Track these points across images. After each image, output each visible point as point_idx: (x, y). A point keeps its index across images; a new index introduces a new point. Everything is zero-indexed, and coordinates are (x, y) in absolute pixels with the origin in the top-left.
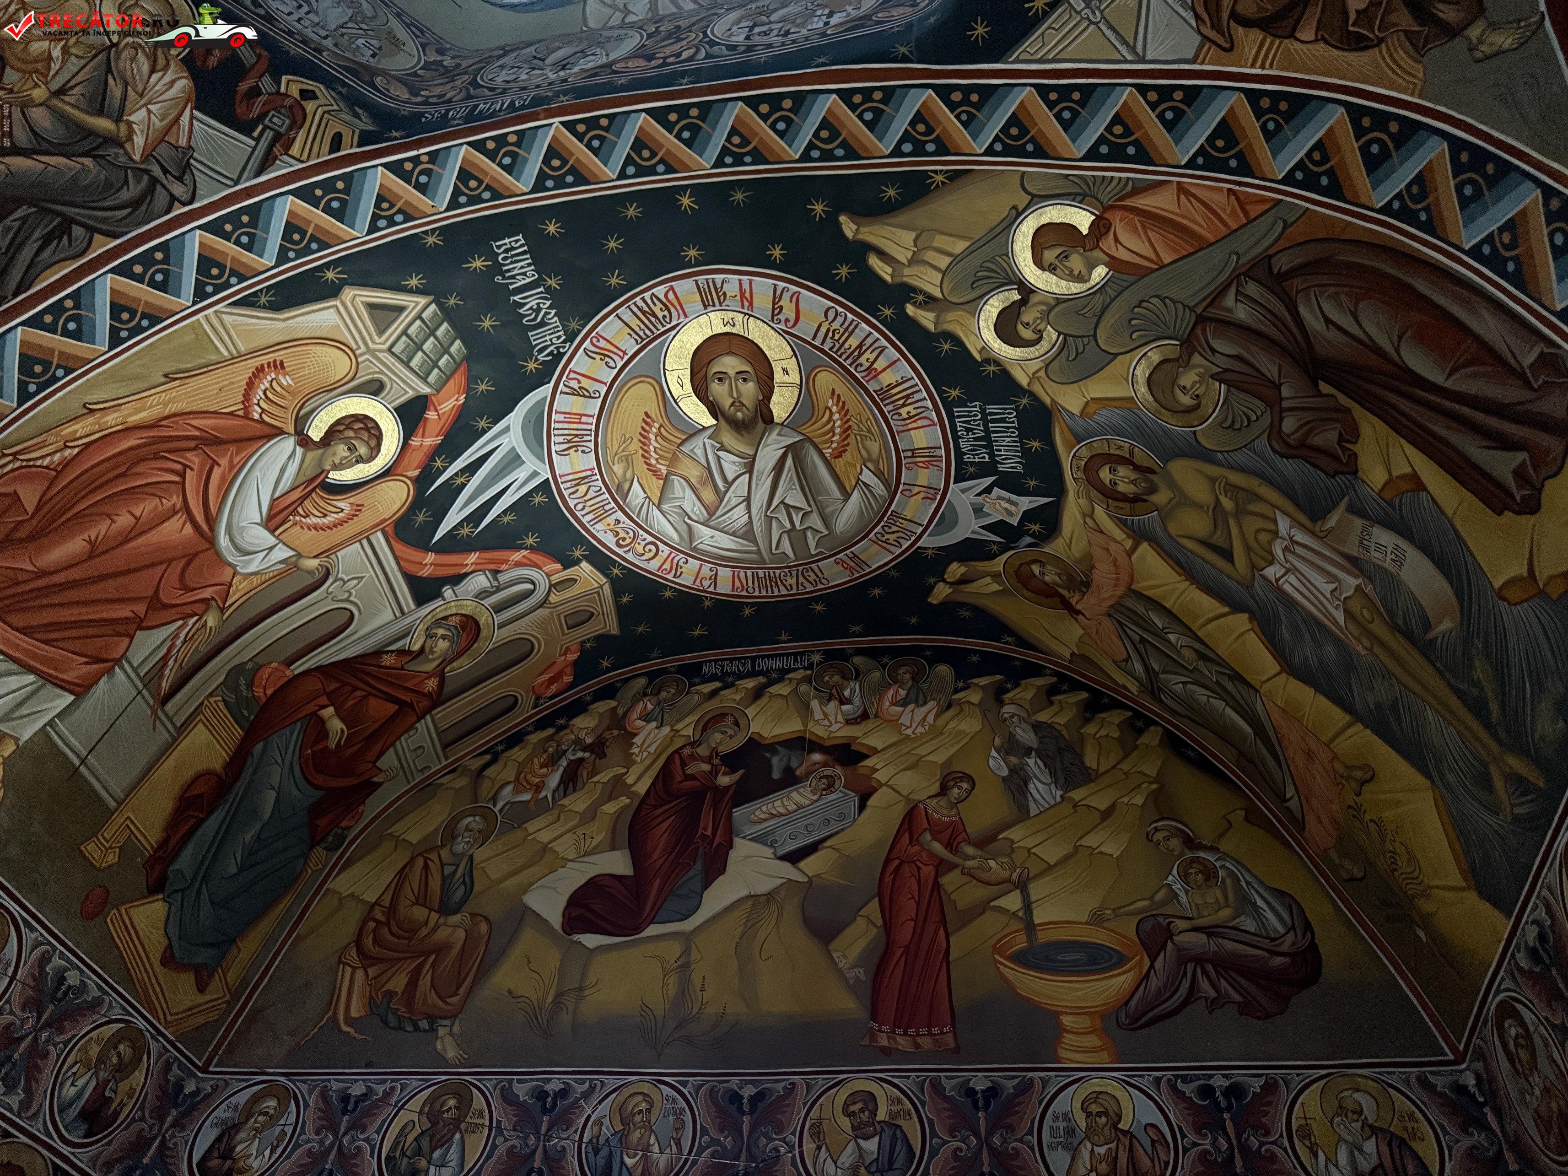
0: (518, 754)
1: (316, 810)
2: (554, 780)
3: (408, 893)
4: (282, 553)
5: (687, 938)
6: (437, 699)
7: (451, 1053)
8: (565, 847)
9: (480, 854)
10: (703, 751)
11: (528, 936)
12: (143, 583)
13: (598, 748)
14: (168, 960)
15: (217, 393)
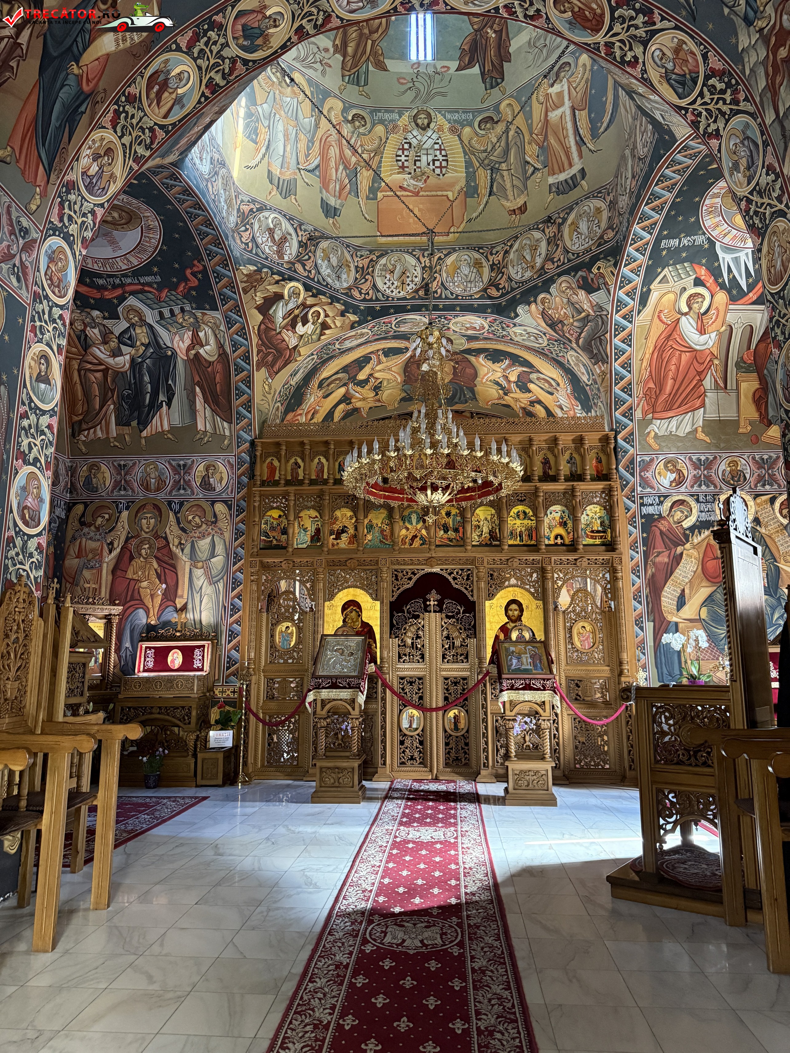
15: (657, 329)
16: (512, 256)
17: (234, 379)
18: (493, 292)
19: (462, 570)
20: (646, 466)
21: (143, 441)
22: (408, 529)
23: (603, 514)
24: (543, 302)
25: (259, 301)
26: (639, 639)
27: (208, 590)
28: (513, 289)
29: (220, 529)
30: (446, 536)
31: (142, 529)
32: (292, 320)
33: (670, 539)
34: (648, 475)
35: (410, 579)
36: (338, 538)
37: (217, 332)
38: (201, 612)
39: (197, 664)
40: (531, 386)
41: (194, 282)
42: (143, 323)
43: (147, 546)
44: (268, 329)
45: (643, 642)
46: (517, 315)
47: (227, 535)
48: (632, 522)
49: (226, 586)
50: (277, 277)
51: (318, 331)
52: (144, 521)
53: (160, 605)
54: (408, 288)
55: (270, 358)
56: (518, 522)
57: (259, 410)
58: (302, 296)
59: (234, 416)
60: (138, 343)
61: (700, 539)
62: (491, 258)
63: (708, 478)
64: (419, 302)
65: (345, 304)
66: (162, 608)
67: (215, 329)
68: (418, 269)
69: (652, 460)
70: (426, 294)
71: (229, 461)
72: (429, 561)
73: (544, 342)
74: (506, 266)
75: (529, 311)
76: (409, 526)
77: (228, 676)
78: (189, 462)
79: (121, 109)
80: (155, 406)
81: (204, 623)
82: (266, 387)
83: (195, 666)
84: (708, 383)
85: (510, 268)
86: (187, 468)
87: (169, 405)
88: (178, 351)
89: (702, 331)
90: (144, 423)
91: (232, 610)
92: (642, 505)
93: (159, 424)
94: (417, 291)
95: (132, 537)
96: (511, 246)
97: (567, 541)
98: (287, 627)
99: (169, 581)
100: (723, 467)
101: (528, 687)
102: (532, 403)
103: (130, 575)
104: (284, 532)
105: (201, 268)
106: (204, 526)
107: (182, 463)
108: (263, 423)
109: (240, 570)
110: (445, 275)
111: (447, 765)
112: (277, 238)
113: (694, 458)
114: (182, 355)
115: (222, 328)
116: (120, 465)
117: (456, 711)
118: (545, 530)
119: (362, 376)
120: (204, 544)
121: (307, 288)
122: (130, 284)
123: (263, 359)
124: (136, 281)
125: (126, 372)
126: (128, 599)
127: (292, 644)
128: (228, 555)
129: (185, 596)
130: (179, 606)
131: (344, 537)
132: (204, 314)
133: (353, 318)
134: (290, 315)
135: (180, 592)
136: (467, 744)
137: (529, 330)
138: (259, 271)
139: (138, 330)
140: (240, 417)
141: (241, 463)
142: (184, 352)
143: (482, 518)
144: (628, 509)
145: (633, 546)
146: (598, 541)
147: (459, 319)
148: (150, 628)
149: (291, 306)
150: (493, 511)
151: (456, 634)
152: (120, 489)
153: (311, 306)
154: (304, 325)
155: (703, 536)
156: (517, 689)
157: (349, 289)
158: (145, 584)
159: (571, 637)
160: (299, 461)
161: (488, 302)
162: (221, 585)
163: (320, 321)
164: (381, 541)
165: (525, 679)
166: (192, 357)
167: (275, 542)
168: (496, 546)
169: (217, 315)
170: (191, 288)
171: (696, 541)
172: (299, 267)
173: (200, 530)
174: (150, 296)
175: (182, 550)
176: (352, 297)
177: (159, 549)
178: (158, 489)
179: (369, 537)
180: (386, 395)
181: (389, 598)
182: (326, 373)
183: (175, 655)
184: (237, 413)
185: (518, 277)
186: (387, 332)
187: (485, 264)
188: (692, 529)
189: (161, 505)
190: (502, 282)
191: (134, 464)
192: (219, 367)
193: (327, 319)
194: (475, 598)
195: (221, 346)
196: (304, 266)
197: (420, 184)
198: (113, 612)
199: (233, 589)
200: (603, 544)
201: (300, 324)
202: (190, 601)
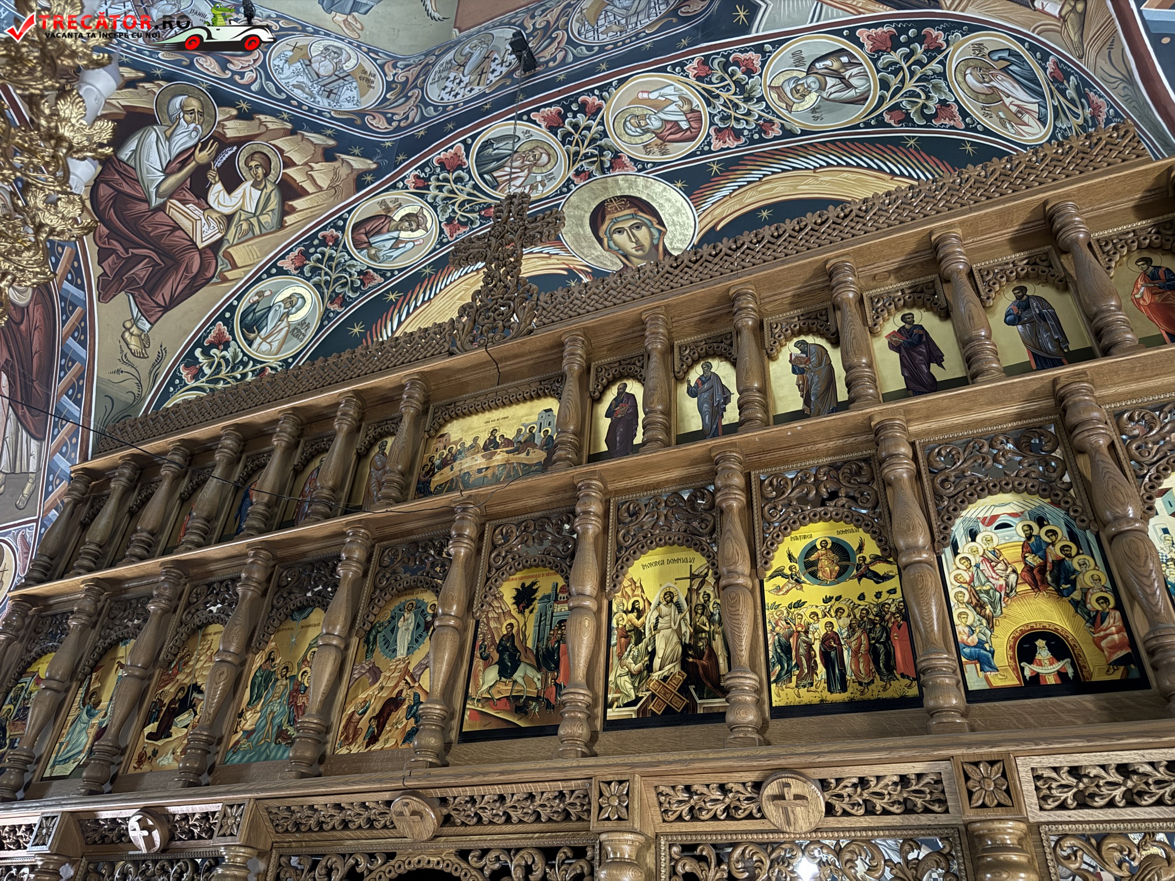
17: (60, 333)
18: (694, 7)
32: (193, 175)
36: (163, 730)
44: (121, 200)
50: (129, 72)
51: (274, 203)
55: (141, 271)
56: (813, 595)
57: (105, 396)
65: (340, 137)
71: (24, 537)
82: (134, 343)
97: (1095, 665)
121: (223, 98)
123: (119, 274)
131: (181, 726)
133: (359, 164)
134: (184, 164)
137: (813, 47)
140: (60, 419)
141: (44, 535)
143: (654, 594)
149: (183, 139)
150: (700, 562)
153: (240, 142)
154: (230, 188)
161: (682, 29)
163: (271, 177)
176: (361, 126)
192: (37, 314)
193: (290, 171)
196: (224, 62)
201: (219, 187)
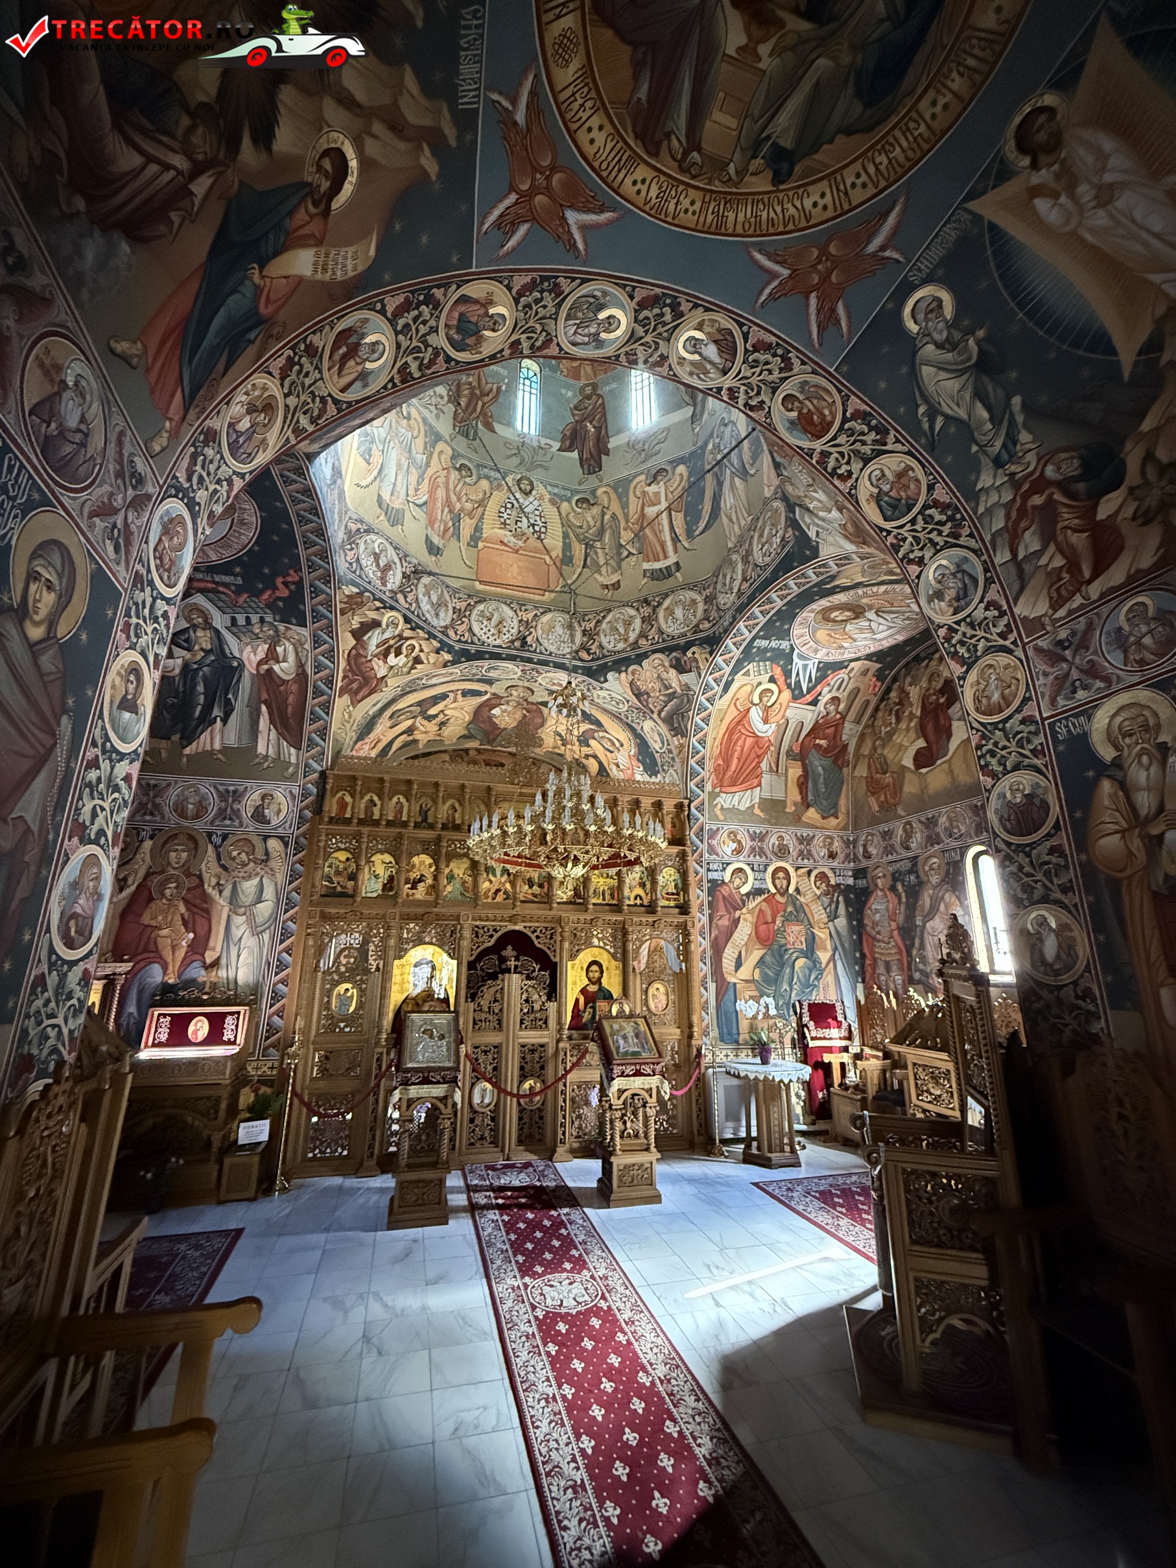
0: (880, 714)
1: (835, 762)
2: (894, 721)
3: (873, 771)
4: (774, 725)
5: (949, 761)
6: (843, 718)
7: (903, 814)
8: (906, 743)
9: (885, 752)
10: (932, 691)
11: (908, 776)
12: (753, 755)
13: (901, 703)
14: (824, 818)
15: (732, 714)
16: (604, 626)
17: (310, 702)
18: (584, 655)
19: (546, 928)
20: (713, 834)
21: (185, 759)
22: (491, 882)
23: (677, 876)
24: (633, 673)
25: (356, 625)
26: (703, 1000)
27: (249, 941)
28: (604, 656)
29: (271, 870)
30: (530, 891)
31: (169, 863)
32: (385, 649)
33: (731, 904)
34: (714, 842)
35: (491, 936)
36: (414, 887)
37: (300, 649)
38: (237, 969)
39: (228, 1035)
40: (592, 742)
41: (284, 592)
42: (208, 625)
43: (173, 885)
44: (359, 655)
45: (706, 1002)
46: (606, 681)
47: (280, 877)
48: (700, 887)
49: (272, 938)
50: (378, 604)
52: (173, 854)
53: (184, 959)
54: (505, 637)
56: (602, 880)
57: (335, 740)
58: (400, 627)
59: (304, 744)
60: (197, 647)
61: (754, 904)
62: (583, 624)
63: (761, 849)
64: (514, 652)
65: (441, 642)
66: (186, 963)
67: (298, 646)
68: (516, 622)
69: (718, 829)
70: (522, 646)
71: (291, 792)
72: (512, 919)
73: (624, 708)
74: (597, 634)
75: (619, 679)
76: (493, 879)
77: (266, 1049)
78: (241, 788)
79: (296, 359)
80: (206, 720)
81: (240, 982)
82: (346, 715)
83: (225, 1038)
84: (764, 765)
85: (602, 636)
86: (237, 796)
87: (225, 721)
88: (246, 663)
89: (766, 721)
90: (189, 737)
91: (277, 967)
92: (709, 870)
93: (208, 741)
94: (512, 642)
95: (154, 873)
96: (604, 617)
97: (645, 903)
98: (347, 990)
99: (198, 929)
100: (772, 841)
101: (638, 1073)
102: (587, 756)
103: (146, 919)
104: (353, 877)
105: (297, 578)
106: (252, 864)
107: (231, 788)
108: (337, 754)
109: (291, 919)
110: (540, 632)
111: (520, 1142)
112: (382, 564)
113: (751, 831)
114: (250, 668)
115: (307, 646)
116: (148, 785)
117: (532, 1082)
118: (626, 892)
119: (432, 712)
120: (249, 887)
121: (407, 620)
122: (200, 580)
123: (347, 686)
124: (209, 578)
125: (174, 678)
126: (140, 950)
127: (352, 1009)
128: (278, 900)
129: (219, 949)
130: (208, 961)
131: (421, 886)
132: (287, 629)
133: (448, 657)
134: (384, 644)
135: (211, 944)
136: (541, 1118)
137: (614, 695)
138: (360, 594)
139: (200, 633)
140: (312, 744)
141: (305, 795)
142: (255, 665)
144: (697, 873)
145: (701, 911)
146: (672, 903)
147: (548, 675)
148: (166, 988)
151: (536, 997)
152: (145, 814)
153: (407, 639)
155: (757, 902)
156: (628, 1076)
157: (446, 627)
158: (165, 932)
159: (646, 1000)
160: (375, 798)
161: (579, 663)
162: (266, 936)
163: (413, 655)
164: (462, 894)
165: (635, 1064)
166: (262, 672)
167: (339, 889)
168: (579, 904)
169: (305, 632)
170: (279, 598)
171: (751, 907)
172: (400, 597)
173: (246, 869)
174: (223, 597)
175: (221, 892)
176: (447, 636)
177: (189, 889)
178: (197, 817)
179: (449, 888)
180: (447, 731)
181: (466, 957)
182: (400, 705)
183: (199, 1024)
184: (309, 740)
185: (610, 647)
186: (474, 675)
187: (577, 628)
188: (748, 895)
189: (197, 836)
190: (593, 647)
191: (169, 785)
192: (294, 688)
193: (421, 654)
194: (557, 959)
195: (301, 665)
196: (405, 597)
197: (520, 543)
198: (118, 970)
199: (282, 942)
200: (677, 907)
201: (393, 655)
202: (224, 954)
